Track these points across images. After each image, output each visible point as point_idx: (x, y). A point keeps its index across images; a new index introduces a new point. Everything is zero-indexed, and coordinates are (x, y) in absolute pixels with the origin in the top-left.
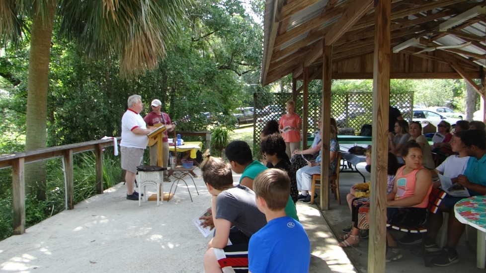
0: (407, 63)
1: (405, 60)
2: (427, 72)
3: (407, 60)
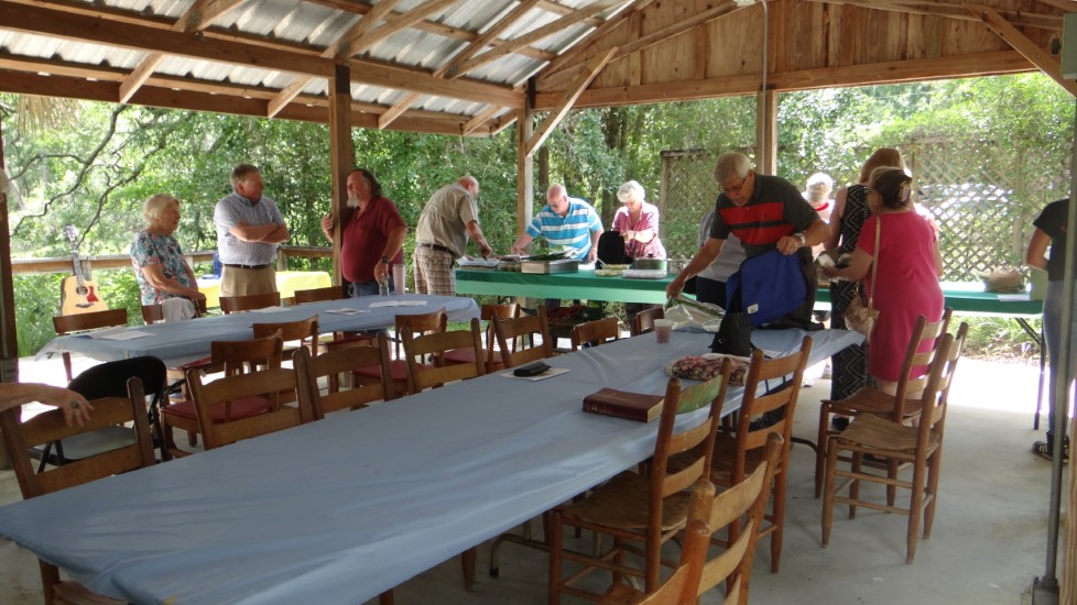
0: (835, 35)
1: (828, 24)
3: (833, 22)
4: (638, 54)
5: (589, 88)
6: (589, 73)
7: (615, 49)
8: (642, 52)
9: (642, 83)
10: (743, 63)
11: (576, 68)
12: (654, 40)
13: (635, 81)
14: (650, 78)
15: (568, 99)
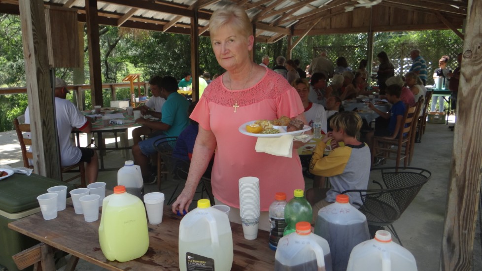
0: (392, 16)
2: (412, 24)
4: (329, 19)
5: (312, 29)
6: (313, 24)
7: (322, 17)
8: (331, 19)
9: (330, 28)
10: (364, 23)
11: (308, 23)
12: (335, 15)
13: (328, 27)
14: (333, 27)
15: (306, 32)
